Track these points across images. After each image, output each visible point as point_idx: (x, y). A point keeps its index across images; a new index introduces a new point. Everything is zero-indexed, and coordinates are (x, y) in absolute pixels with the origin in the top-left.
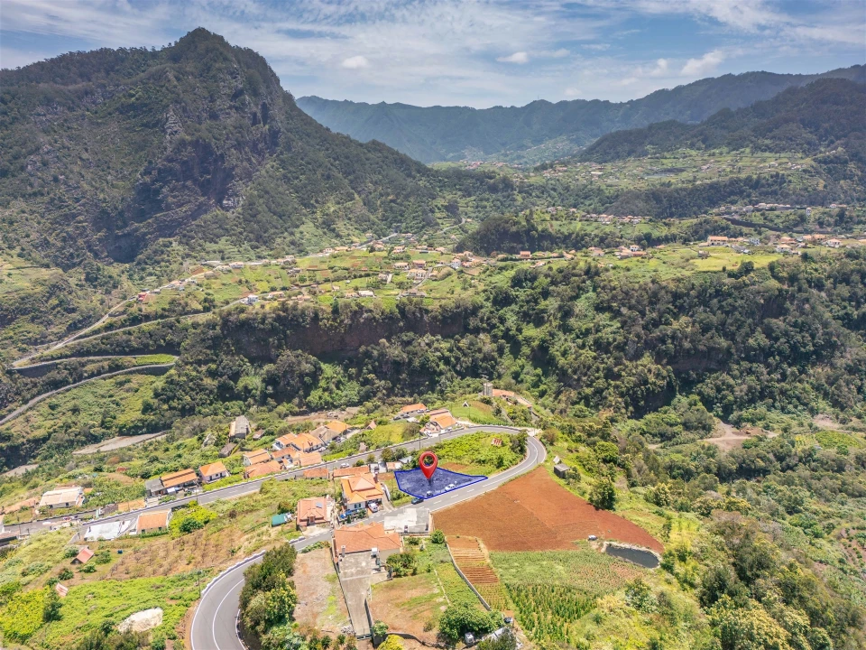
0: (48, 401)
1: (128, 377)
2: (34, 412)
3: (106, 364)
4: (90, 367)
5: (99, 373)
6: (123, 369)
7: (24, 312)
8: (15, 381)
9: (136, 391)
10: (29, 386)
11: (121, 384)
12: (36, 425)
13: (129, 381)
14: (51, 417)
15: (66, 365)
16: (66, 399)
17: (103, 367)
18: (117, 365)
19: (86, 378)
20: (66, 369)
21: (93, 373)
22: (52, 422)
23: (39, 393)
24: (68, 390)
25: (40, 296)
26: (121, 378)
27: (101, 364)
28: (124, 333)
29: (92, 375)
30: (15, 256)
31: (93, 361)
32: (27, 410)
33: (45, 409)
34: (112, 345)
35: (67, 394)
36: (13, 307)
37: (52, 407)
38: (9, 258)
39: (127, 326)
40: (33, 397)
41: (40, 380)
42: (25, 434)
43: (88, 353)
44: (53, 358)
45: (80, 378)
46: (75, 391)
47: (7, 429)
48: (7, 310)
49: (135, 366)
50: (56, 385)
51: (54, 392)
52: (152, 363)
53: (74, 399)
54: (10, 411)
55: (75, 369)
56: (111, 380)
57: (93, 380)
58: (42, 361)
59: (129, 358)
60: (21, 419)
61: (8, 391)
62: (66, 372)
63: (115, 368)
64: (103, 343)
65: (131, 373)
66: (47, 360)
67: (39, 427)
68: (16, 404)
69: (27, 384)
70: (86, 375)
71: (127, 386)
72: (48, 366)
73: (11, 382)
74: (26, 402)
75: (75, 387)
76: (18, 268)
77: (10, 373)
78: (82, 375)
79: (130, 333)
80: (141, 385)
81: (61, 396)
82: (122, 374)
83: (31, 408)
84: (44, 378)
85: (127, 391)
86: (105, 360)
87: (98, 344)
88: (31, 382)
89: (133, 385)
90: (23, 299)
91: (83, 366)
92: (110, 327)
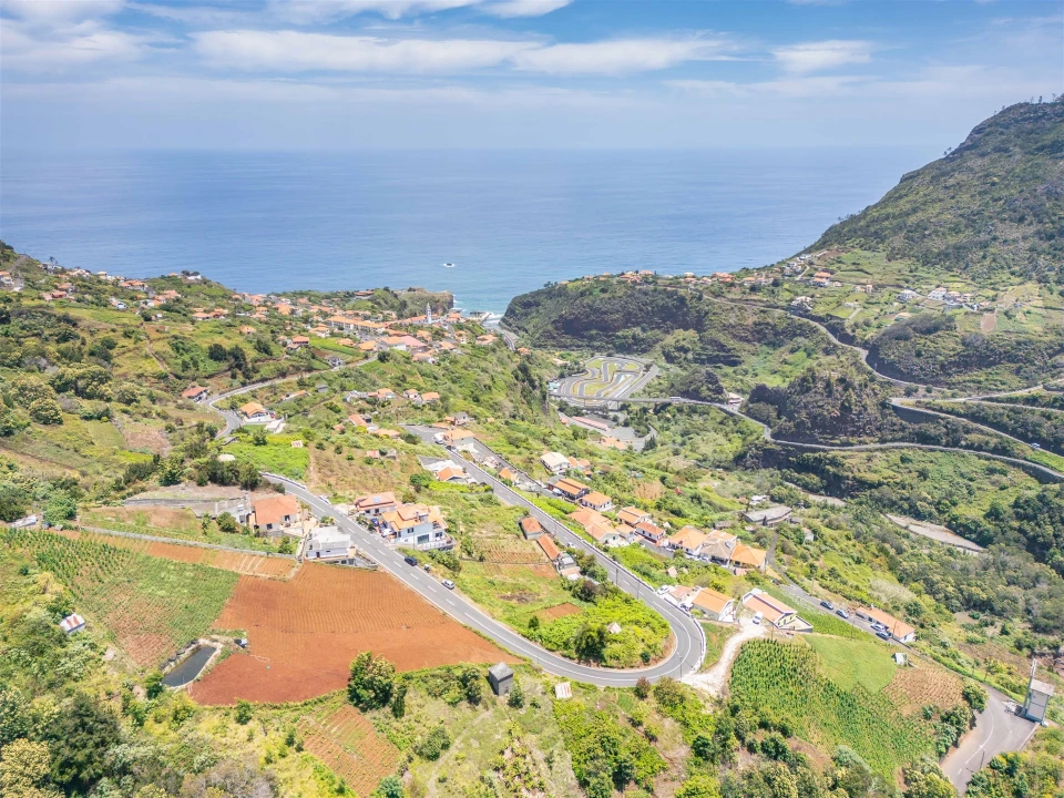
0: (905, 451)
1: (1006, 468)
2: (883, 456)
3: (993, 442)
4: (974, 437)
5: (979, 448)
6: (1010, 456)
7: (1012, 358)
8: (884, 416)
9: (1001, 489)
10: (895, 428)
11: (992, 471)
12: (874, 468)
13: (1004, 473)
14: (895, 468)
15: (948, 423)
16: (924, 459)
17: (987, 443)
18: (1004, 448)
19: (961, 447)
20: (946, 427)
21: (973, 444)
22: (891, 473)
23: (902, 439)
24: (932, 450)
25: (1043, 346)
26: (998, 465)
27: (987, 438)
28: (1043, 415)
29: (968, 447)
30: (1055, 294)
31: (981, 432)
32: (877, 450)
33: (895, 457)
34: (1015, 423)
35: (929, 454)
36: (1002, 350)
37: (903, 460)
38: (1047, 295)
39: (1054, 407)
40: (894, 440)
41: (913, 427)
42: (855, 470)
43: (984, 421)
44: (941, 410)
45: (956, 444)
46: (939, 454)
47: (843, 457)
48: (992, 350)
49: (1025, 459)
50: (924, 439)
51: (919, 445)
52: (1047, 466)
53: (932, 462)
54: (860, 443)
55: (956, 431)
56: (986, 462)
57: (966, 452)
58: (927, 408)
59: (1025, 446)
60: (864, 455)
61: (869, 423)
62: (945, 430)
63: (1002, 450)
64: (1008, 416)
65: (1014, 465)
66: (934, 410)
67: (875, 472)
68: (872, 438)
69: (895, 425)
70: (963, 443)
71: (996, 477)
72: (929, 415)
73: (878, 415)
74: (883, 441)
75: (942, 451)
76: (1046, 308)
77: (883, 405)
78: (959, 441)
79: (1049, 418)
80: (1014, 485)
81: (921, 452)
82: (1002, 461)
83: (882, 450)
84: (916, 426)
85: (993, 483)
86: (997, 436)
87: (1001, 415)
88: (901, 424)
89: (1004, 480)
90: (1019, 343)
91: (967, 432)
92: (1033, 400)
